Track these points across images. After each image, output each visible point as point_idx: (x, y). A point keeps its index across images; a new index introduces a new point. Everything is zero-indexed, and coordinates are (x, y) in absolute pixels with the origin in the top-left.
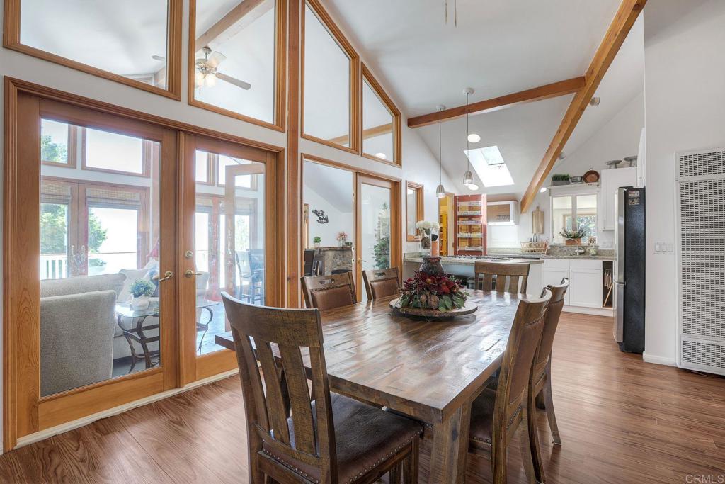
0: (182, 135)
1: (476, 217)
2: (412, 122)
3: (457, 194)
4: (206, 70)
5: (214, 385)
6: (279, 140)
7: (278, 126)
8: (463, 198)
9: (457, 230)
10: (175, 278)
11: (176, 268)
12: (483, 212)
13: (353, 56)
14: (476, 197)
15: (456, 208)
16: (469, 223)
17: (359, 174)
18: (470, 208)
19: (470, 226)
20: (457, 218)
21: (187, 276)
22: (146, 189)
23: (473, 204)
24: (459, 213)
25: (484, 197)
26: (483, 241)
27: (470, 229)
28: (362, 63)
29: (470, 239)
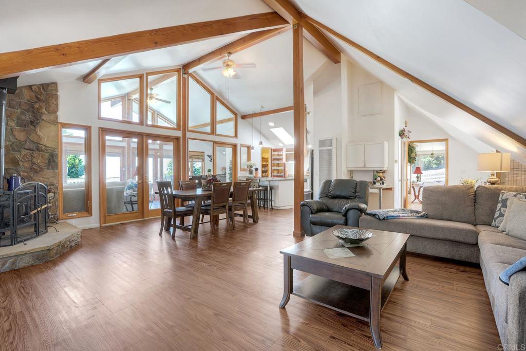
0: (144, 136)
1: (281, 159)
2: (243, 117)
3: (273, 148)
4: (151, 98)
5: (155, 218)
6: (179, 134)
7: (178, 129)
8: (275, 150)
9: (273, 165)
10: (142, 183)
11: (142, 180)
12: (284, 157)
13: (212, 94)
14: (281, 150)
15: (272, 155)
16: (277, 162)
17: (216, 143)
18: (278, 155)
19: (278, 164)
20: (273, 160)
21: (146, 182)
22: (124, 147)
23: (279, 153)
24: (273, 158)
25: (284, 150)
26: (284, 171)
27: (278, 165)
28: (216, 96)
29: (278, 170)
